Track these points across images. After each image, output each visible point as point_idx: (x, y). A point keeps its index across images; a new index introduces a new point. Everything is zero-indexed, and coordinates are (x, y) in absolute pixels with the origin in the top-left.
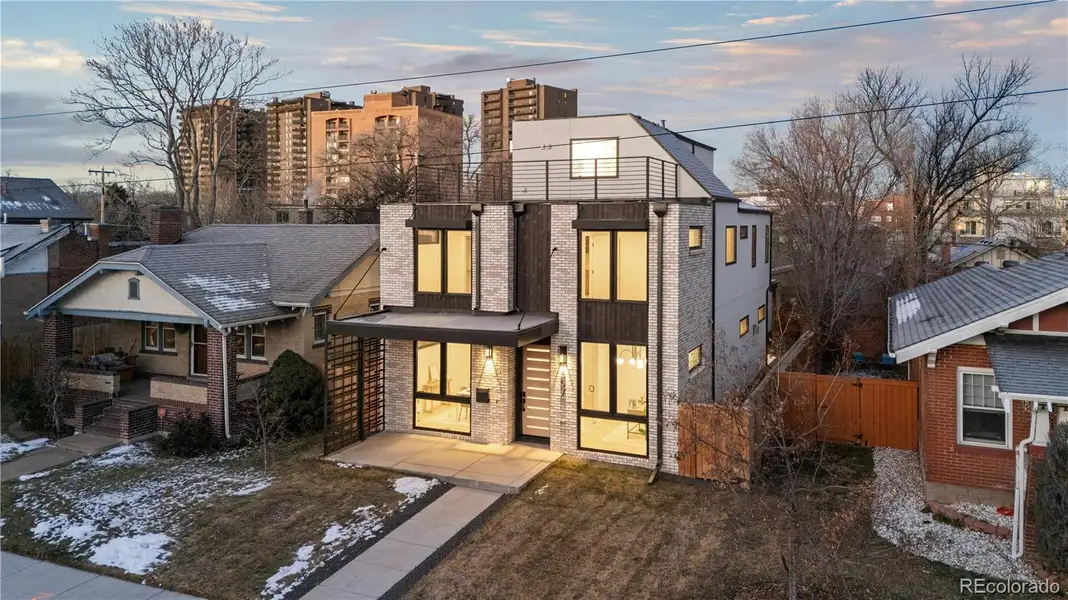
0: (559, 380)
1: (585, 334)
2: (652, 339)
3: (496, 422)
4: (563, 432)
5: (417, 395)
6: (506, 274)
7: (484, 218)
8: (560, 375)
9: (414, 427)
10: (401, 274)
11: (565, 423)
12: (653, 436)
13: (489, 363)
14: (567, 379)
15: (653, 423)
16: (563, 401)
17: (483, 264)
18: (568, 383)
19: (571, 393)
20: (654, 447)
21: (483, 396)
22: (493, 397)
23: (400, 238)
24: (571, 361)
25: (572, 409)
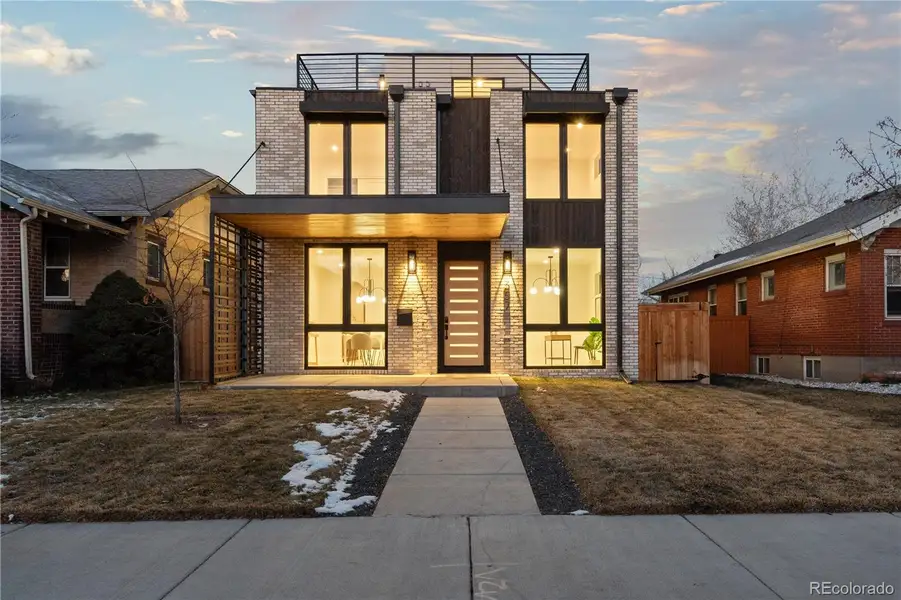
0: (501, 294)
1: (533, 239)
2: (610, 238)
3: (422, 349)
4: (507, 350)
5: (310, 328)
6: (433, 172)
7: (405, 105)
8: (503, 287)
9: (307, 367)
10: (287, 176)
11: (509, 340)
12: (611, 342)
13: (412, 279)
14: (512, 289)
15: (611, 329)
16: (507, 316)
17: (404, 161)
18: (513, 294)
19: (514, 305)
20: (612, 355)
21: (405, 319)
22: (418, 319)
23: (285, 130)
24: (516, 268)
25: (516, 323)
